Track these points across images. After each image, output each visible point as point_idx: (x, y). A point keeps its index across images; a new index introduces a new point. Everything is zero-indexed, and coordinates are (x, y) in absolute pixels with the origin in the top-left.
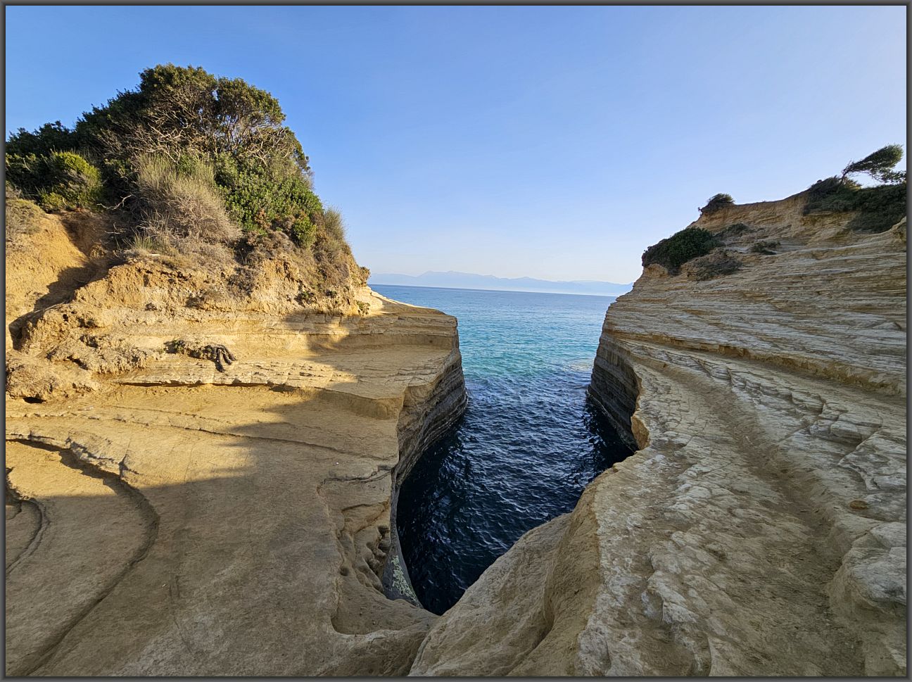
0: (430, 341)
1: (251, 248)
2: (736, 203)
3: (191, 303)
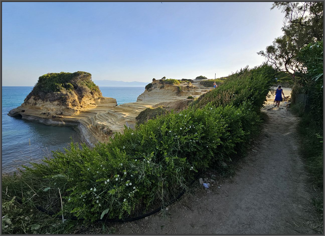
2: (156, 80)
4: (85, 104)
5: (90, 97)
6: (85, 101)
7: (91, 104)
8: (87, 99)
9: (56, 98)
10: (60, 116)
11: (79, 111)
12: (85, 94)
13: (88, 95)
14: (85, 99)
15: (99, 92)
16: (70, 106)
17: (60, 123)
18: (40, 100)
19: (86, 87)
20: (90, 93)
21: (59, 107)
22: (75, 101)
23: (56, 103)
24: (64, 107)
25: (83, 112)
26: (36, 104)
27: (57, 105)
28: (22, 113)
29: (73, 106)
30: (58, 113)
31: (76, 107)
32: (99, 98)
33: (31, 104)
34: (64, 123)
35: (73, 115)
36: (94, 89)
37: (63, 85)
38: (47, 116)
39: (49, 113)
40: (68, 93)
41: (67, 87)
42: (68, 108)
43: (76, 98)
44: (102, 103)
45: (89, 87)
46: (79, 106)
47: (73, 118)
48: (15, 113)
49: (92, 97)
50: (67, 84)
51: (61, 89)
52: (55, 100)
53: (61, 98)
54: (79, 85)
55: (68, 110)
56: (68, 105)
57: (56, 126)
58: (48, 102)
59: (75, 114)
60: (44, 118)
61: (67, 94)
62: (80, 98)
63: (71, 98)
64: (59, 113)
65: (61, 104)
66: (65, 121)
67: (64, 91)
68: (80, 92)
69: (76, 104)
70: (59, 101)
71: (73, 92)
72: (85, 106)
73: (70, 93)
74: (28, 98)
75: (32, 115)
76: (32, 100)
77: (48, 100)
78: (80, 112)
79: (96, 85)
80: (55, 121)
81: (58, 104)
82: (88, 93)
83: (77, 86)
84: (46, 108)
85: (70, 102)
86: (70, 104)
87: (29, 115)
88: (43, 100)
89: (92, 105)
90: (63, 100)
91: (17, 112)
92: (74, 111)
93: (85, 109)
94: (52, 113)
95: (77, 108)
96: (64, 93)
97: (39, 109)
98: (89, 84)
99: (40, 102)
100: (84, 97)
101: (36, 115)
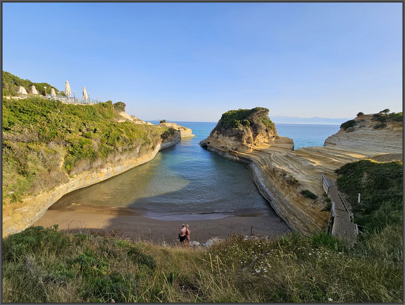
0: (289, 143)
1: (268, 131)
2: (364, 114)
3: (264, 138)
4: (258, 142)
5: (264, 135)
6: (259, 139)
7: (264, 142)
8: (261, 137)
9: (234, 134)
10: (235, 151)
11: (253, 148)
12: (260, 131)
13: (263, 132)
14: (259, 137)
15: (274, 130)
16: (245, 143)
17: (235, 158)
18: (221, 135)
19: (262, 124)
20: (265, 130)
21: (235, 143)
22: (249, 137)
23: (233, 138)
24: (239, 143)
25: (255, 150)
26: (218, 138)
27: (233, 141)
28: (208, 145)
29: (247, 143)
30: (233, 149)
31: (250, 144)
32: (273, 137)
33: (215, 138)
34: (238, 159)
35: (247, 152)
36: (270, 127)
37: (241, 121)
38: (225, 149)
39: (227, 147)
40: (245, 130)
41: (244, 124)
42: (243, 145)
43: (251, 135)
44: (276, 142)
45: (265, 124)
46: (253, 144)
47: (246, 155)
48: (203, 144)
49: (266, 135)
50: (245, 120)
51: (239, 125)
52: (232, 136)
53: (238, 134)
54: (255, 122)
55: (243, 146)
56: (243, 142)
57: (231, 160)
58: (227, 137)
59: (248, 151)
60: (222, 151)
61: (243, 131)
62: (255, 135)
63: (247, 135)
64: (235, 148)
65: (238, 140)
66: (239, 157)
67: (241, 128)
68: (255, 129)
69: (250, 141)
70: (236, 137)
71: (249, 129)
72: (258, 144)
73: (246, 129)
74: (213, 132)
75: (214, 147)
76: (215, 134)
77: (227, 135)
78: (253, 150)
79: (273, 122)
80: (231, 155)
81: (235, 140)
82: (263, 130)
83: (253, 123)
84: (225, 142)
85: (245, 139)
86: (245, 141)
87: (212, 147)
88: (223, 135)
89: (265, 144)
90: (239, 136)
91: (205, 144)
92: (248, 148)
93: (259, 148)
94: (229, 148)
95: (251, 146)
96: (241, 129)
97: (220, 142)
98: (265, 121)
99: (221, 136)
100: (259, 135)
101: (217, 148)
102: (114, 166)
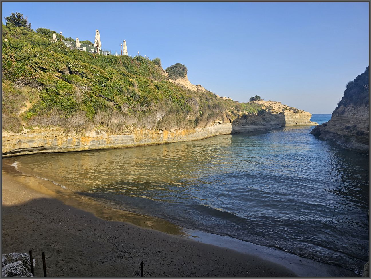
102: (112, 133)
